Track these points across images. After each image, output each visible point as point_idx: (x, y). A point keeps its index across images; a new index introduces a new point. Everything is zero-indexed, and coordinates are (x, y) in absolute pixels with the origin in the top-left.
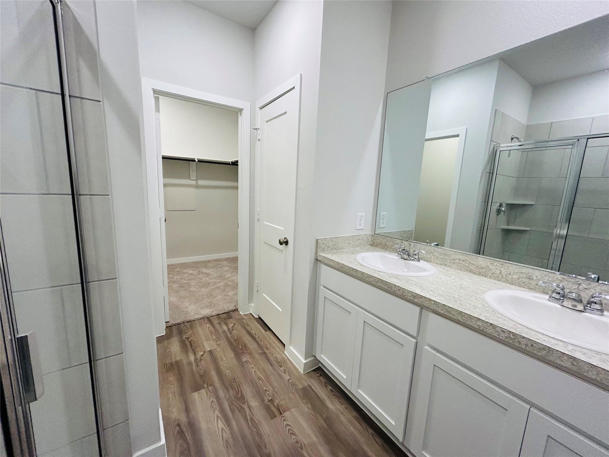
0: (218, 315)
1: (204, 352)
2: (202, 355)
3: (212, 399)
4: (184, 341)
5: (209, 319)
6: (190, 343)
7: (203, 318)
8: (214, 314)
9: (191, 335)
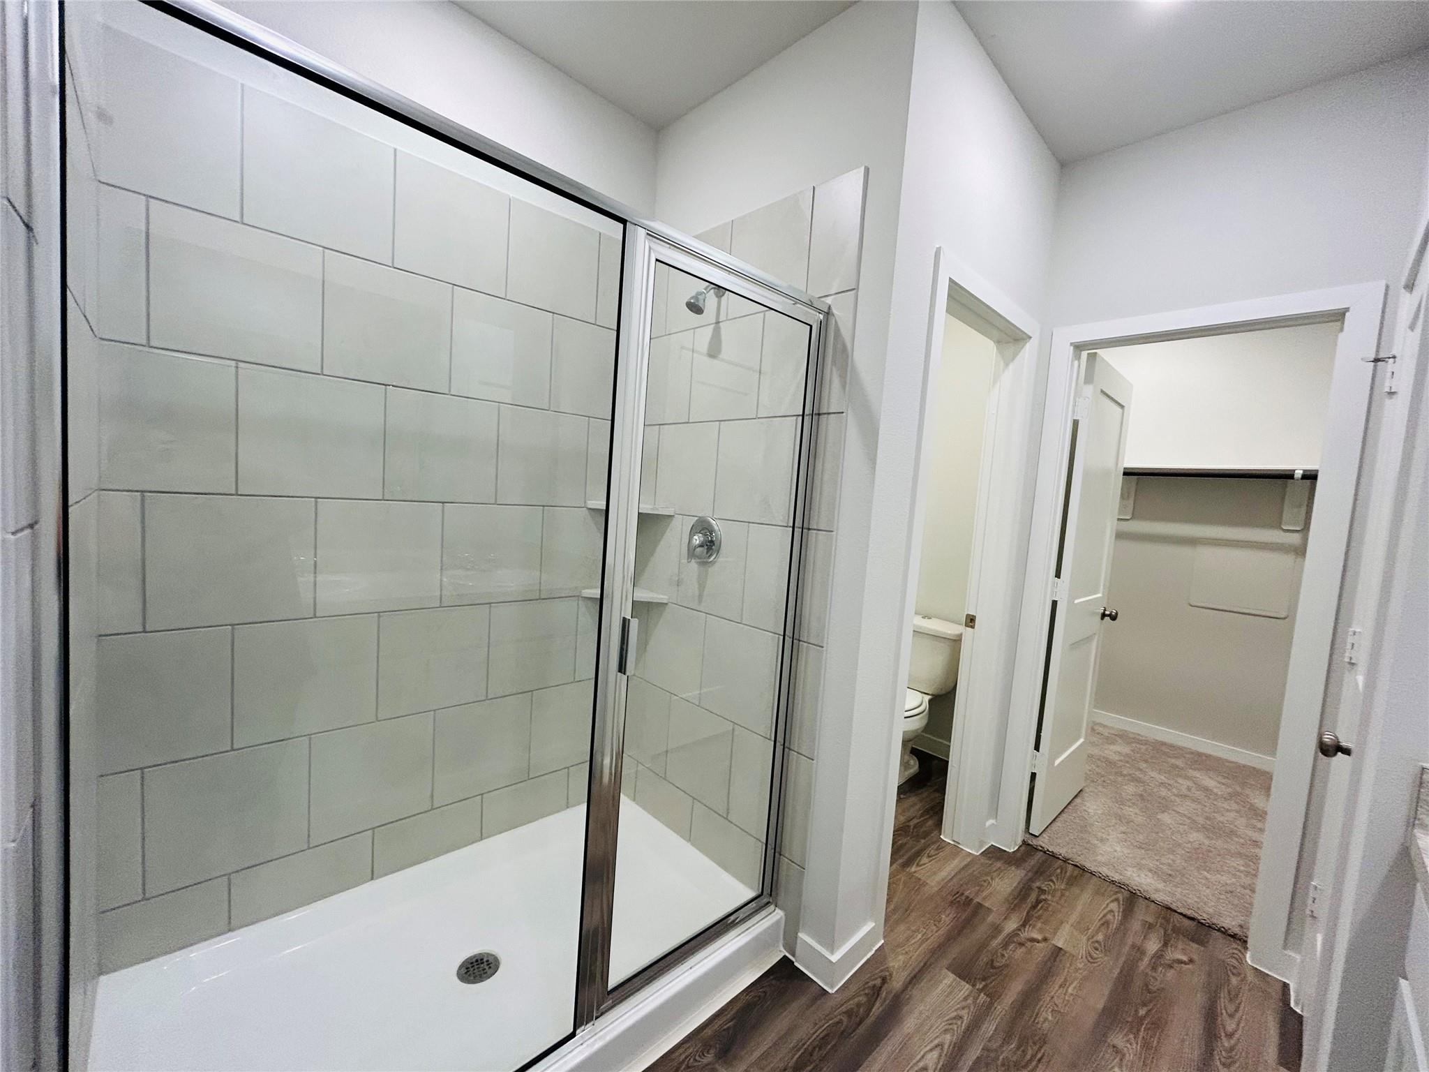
0: (1169, 908)
1: (1045, 940)
2: (1033, 940)
3: (964, 1013)
4: (1031, 889)
5: (1132, 898)
6: (1038, 902)
7: (1120, 886)
8: (1159, 897)
9: (1055, 890)
